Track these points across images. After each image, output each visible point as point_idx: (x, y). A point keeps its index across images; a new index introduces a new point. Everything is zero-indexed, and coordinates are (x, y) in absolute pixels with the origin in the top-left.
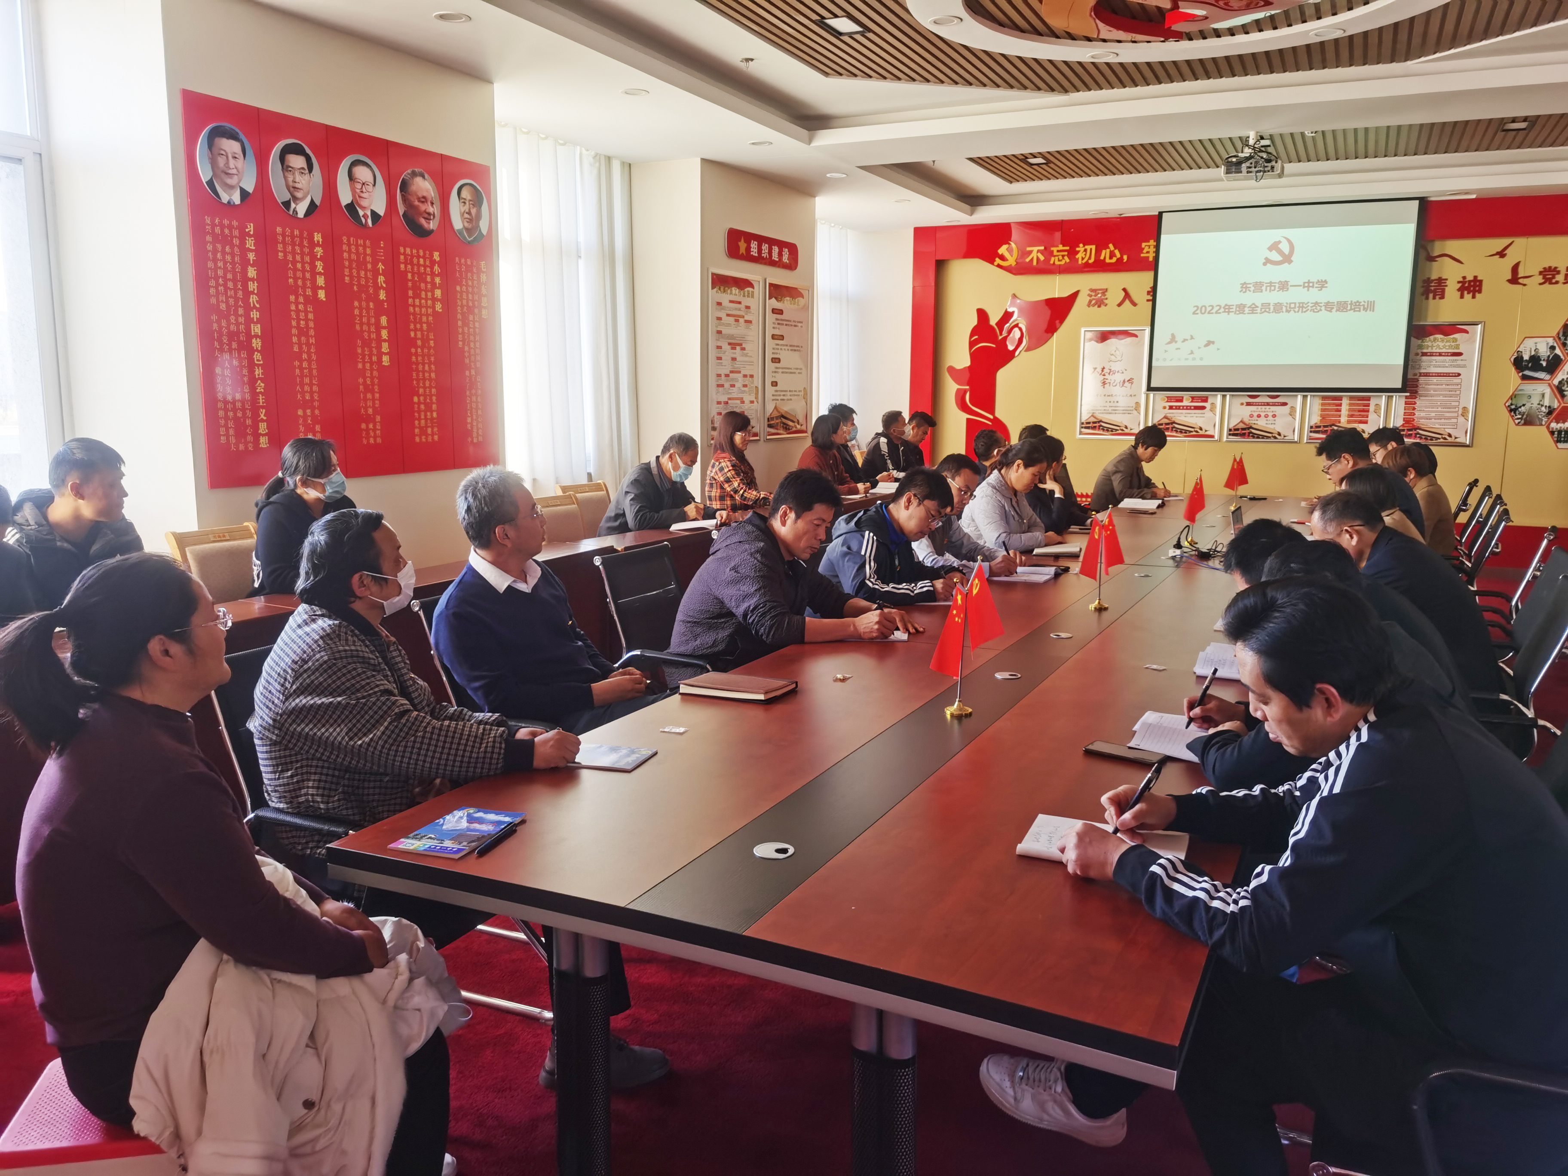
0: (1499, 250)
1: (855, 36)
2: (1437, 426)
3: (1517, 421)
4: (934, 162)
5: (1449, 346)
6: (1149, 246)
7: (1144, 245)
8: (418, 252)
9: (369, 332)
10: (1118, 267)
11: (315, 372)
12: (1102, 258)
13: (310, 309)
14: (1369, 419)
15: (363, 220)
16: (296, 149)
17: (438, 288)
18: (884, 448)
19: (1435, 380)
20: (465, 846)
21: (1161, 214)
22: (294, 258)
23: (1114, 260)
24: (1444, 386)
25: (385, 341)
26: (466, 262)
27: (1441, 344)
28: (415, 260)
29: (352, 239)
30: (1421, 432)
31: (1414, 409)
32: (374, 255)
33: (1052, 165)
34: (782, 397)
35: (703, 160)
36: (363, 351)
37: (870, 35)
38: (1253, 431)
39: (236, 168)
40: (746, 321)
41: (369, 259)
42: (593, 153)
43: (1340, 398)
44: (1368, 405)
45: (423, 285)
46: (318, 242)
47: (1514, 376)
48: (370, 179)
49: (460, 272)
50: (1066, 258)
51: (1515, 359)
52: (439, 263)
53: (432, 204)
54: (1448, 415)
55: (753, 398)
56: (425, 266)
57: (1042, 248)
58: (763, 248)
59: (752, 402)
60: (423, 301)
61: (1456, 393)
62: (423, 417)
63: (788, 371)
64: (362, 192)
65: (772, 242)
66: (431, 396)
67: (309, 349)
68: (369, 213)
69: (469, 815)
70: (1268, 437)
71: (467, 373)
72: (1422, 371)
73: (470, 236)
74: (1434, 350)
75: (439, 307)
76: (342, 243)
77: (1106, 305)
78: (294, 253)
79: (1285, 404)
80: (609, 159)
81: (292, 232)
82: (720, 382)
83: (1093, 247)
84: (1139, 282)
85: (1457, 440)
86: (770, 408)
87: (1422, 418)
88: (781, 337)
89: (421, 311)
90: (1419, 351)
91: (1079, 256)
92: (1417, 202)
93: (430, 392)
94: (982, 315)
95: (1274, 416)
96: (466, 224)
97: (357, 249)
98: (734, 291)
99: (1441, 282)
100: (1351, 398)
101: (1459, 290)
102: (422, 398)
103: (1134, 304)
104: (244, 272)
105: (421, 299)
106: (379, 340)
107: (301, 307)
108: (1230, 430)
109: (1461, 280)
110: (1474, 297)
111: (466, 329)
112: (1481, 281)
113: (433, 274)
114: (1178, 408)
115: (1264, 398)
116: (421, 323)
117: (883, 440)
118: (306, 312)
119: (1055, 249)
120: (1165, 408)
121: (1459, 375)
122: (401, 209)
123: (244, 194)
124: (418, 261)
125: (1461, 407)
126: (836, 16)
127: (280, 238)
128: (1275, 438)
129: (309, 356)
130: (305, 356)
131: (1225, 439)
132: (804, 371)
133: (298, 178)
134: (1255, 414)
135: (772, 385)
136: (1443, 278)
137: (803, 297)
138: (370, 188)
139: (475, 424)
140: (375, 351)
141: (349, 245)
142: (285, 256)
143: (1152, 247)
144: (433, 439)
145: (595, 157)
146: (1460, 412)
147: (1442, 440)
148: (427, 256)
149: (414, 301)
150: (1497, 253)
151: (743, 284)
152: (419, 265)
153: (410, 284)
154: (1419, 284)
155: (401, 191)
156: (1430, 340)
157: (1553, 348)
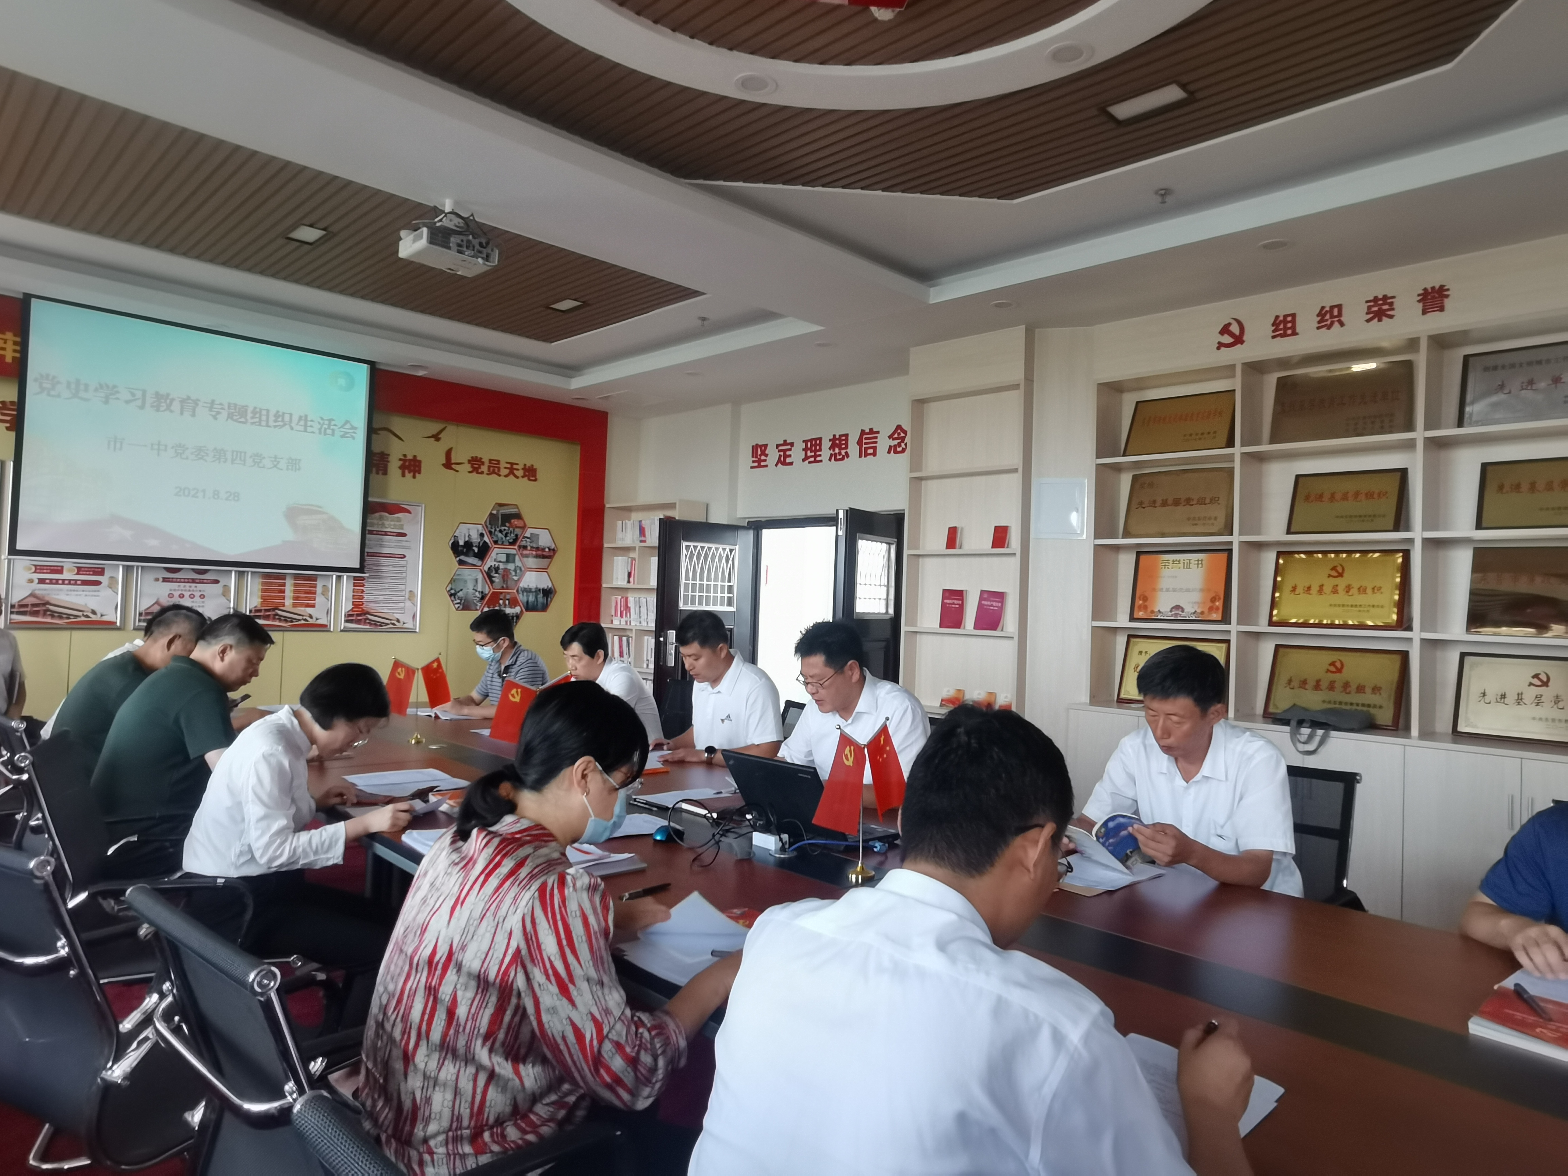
0: (434, 432)
2: (385, 611)
3: (457, 606)
5: (394, 525)
14: (316, 602)
19: (384, 560)
21: (26, 297)
24: (391, 568)
27: (388, 523)
30: (370, 617)
43: (283, 577)
44: (315, 587)
47: (452, 561)
51: (453, 544)
54: (394, 598)
61: (402, 576)
72: (376, 551)
74: (382, 529)
79: (217, 582)
85: (405, 626)
92: (369, 365)
99: (383, 456)
100: (296, 577)
101: (400, 468)
108: (140, 614)
109: (402, 458)
110: (414, 477)
112: (420, 462)
114: (56, 582)
115: (187, 573)
121: (404, 556)
125: (408, 590)
134: (176, 594)
136: (386, 452)
143: (10, 343)
146: (407, 596)
147: (391, 626)
150: (433, 437)
156: (375, 518)
157: (482, 535)
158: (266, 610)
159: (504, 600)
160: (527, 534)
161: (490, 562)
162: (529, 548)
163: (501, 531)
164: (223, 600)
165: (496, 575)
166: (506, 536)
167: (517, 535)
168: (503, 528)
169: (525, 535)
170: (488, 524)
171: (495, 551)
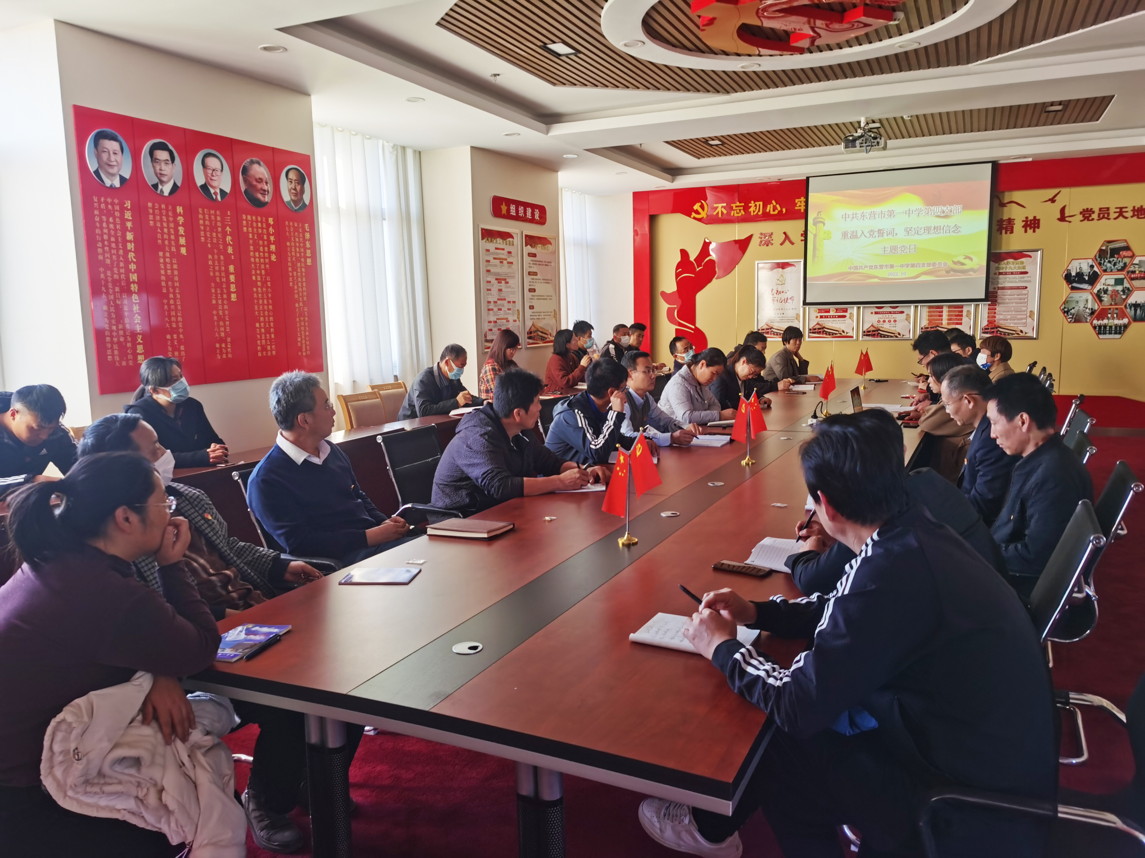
0: (1051, 197)
1: (571, 56)
2: (1012, 325)
3: (1069, 320)
4: (641, 144)
5: (1018, 267)
6: (801, 202)
7: (797, 201)
8: (257, 219)
9: (220, 277)
10: (780, 217)
11: (179, 307)
12: (768, 211)
13: (174, 261)
14: (963, 321)
15: (214, 197)
16: (162, 147)
17: (273, 244)
18: (613, 352)
19: (1009, 292)
20: (240, 653)
21: (808, 178)
22: (162, 224)
23: (776, 212)
24: (1016, 296)
25: (233, 283)
26: (293, 224)
27: (1012, 266)
28: (255, 225)
29: (205, 210)
30: (1000, 330)
31: (995, 313)
32: (223, 221)
33: (726, 145)
34: (538, 317)
35: (472, 148)
36: (216, 291)
37: (581, 55)
38: (881, 332)
39: (116, 161)
40: (508, 263)
41: (219, 224)
42: (392, 144)
43: (942, 307)
44: (962, 312)
45: (261, 242)
46: (180, 213)
47: (1065, 287)
48: (219, 166)
49: (290, 232)
50: (742, 211)
51: (1066, 275)
52: (272, 225)
53: (267, 183)
54: (1019, 317)
55: (516, 318)
56: (262, 228)
57: (725, 205)
58: (520, 209)
59: (515, 321)
60: (261, 254)
61: (1025, 301)
62: (263, 338)
63: (541, 298)
64: (213, 176)
65: (526, 205)
66: (269, 322)
67: (174, 291)
68: (218, 191)
69: (247, 629)
70: (891, 337)
71: (297, 305)
72: (1000, 286)
73: (296, 206)
74: (1008, 270)
75: (273, 258)
76: (198, 213)
77: (772, 244)
78: (161, 221)
79: (902, 312)
80: (404, 148)
81: (160, 206)
82: (491, 307)
83: (761, 203)
84: (794, 227)
85: (1027, 335)
86: (529, 324)
87: (1000, 320)
88: (535, 274)
89: (260, 261)
90: (997, 272)
91: (751, 210)
92: (990, 164)
93: (269, 319)
94: (684, 253)
95: (895, 321)
96: (293, 198)
97: (210, 217)
98: (498, 241)
99: (1010, 221)
100: (950, 307)
101: (1023, 227)
102: (262, 324)
103: (792, 243)
104: (124, 236)
105: (259, 252)
106: (228, 283)
107: (168, 260)
108: (864, 332)
109: (1025, 219)
110: (1034, 231)
111: (295, 273)
112: (1039, 220)
113: (269, 235)
114: (826, 317)
115: (887, 308)
116: (260, 270)
117: (612, 346)
118: (172, 264)
119: (734, 205)
120: (817, 317)
121: (1026, 288)
122: (243, 187)
123: (122, 179)
124: (257, 225)
125: (1029, 311)
126: (554, 42)
127: (151, 211)
128: (897, 337)
129: (175, 296)
130: (171, 296)
131: (861, 339)
132: (554, 297)
133: (163, 166)
134: (882, 320)
135: (530, 308)
136: (1012, 218)
137: (550, 243)
138: (219, 173)
139: (304, 342)
140: (225, 291)
141: (204, 214)
142: (155, 224)
143: (803, 202)
144: (271, 354)
145: (393, 147)
146: (1028, 314)
147: (1016, 335)
148: (264, 221)
149: (255, 254)
150: (1049, 200)
151: (505, 236)
152: (257, 228)
153: (251, 242)
154: (995, 223)
155: (243, 174)
156: (1004, 263)
157: (1092, 267)
160: (1136, 261)
161: (1099, 286)
162: (1137, 272)
163: (1110, 262)
164: (907, 322)
165: (1106, 295)
167: (1125, 264)
168: (1111, 259)
169: (1134, 262)
170: (1097, 257)
171: (1105, 277)
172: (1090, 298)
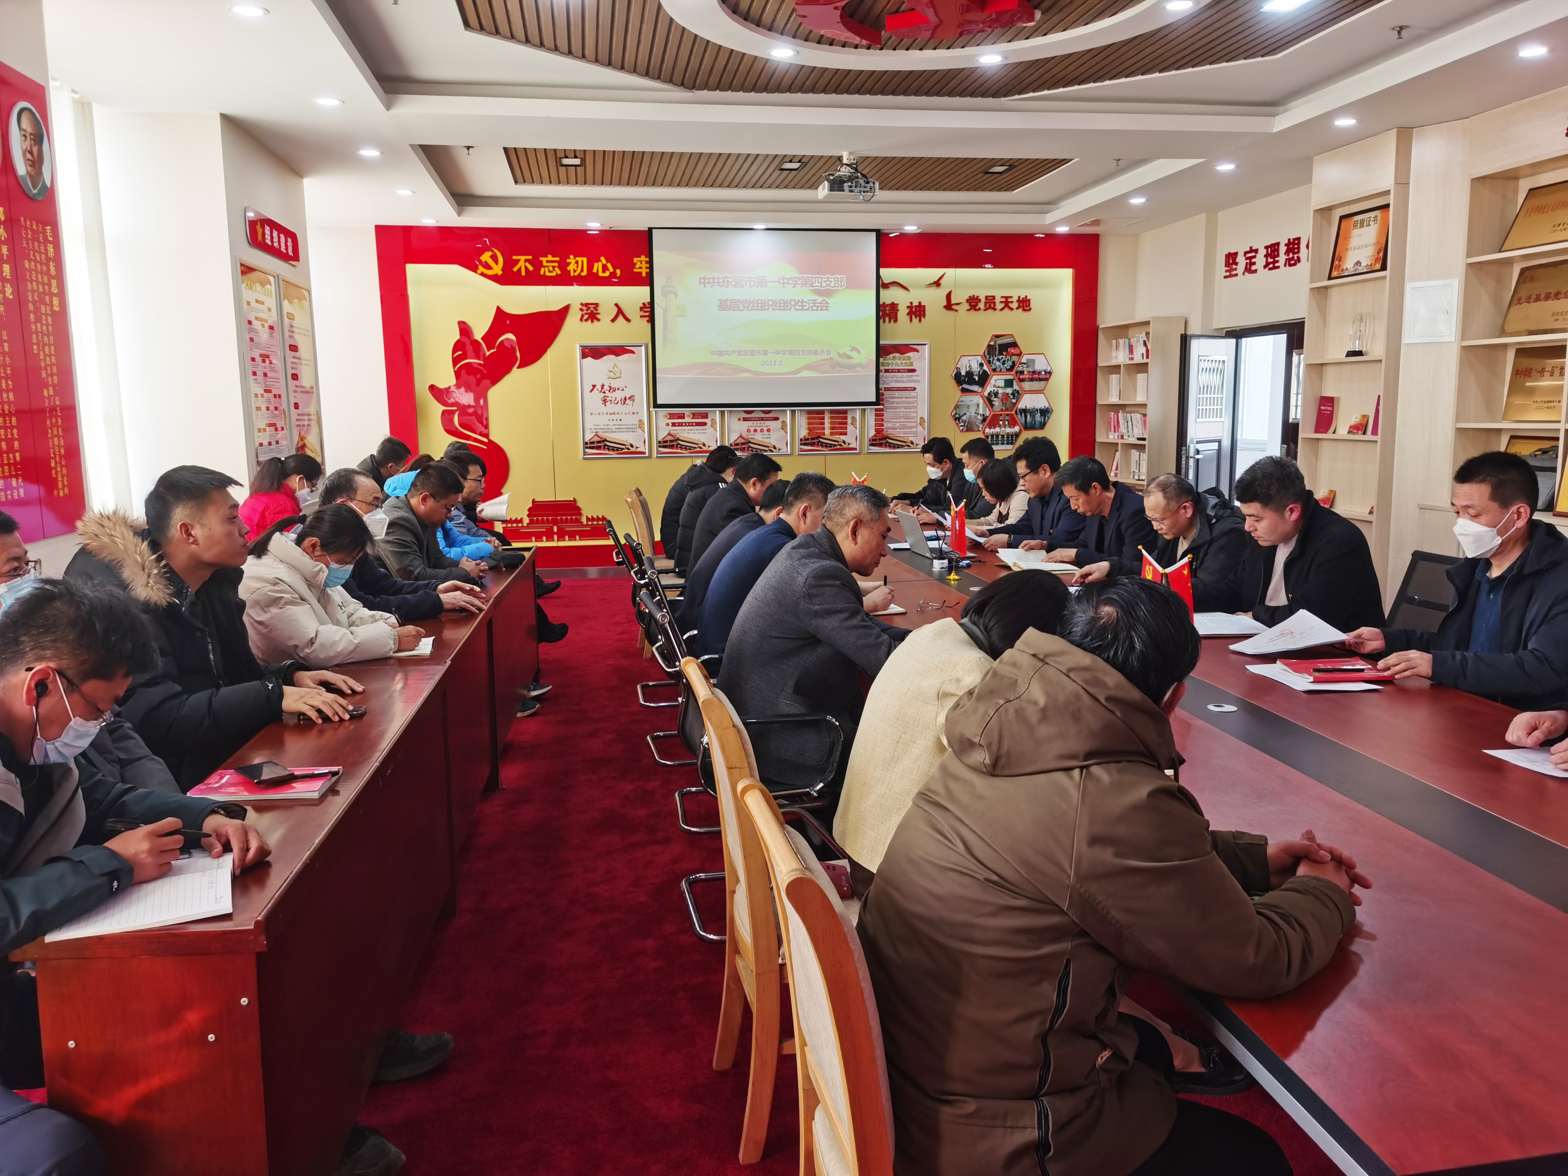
0: (937, 278)
2: (902, 435)
3: (961, 428)
4: (469, 148)
5: (905, 364)
7: (635, 260)
10: (611, 281)
12: (595, 271)
14: (848, 430)
17: (6, 262)
19: (897, 394)
21: (650, 229)
23: (607, 274)
24: (904, 399)
26: (33, 226)
27: (899, 362)
30: (890, 441)
34: (301, 423)
35: (226, 117)
40: (270, 327)
43: (823, 412)
44: (846, 419)
49: (27, 240)
50: (557, 269)
51: (955, 374)
52: (3, 223)
55: (282, 424)
57: (530, 257)
58: (274, 236)
59: (281, 429)
61: (914, 405)
62: (6, 462)
63: (303, 390)
65: (281, 230)
71: (46, 393)
72: (890, 386)
73: (34, 187)
74: (894, 368)
75: (9, 290)
77: (598, 320)
79: (777, 419)
82: (258, 405)
83: (585, 259)
84: (632, 296)
87: (889, 429)
88: (297, 349)
90: (884, 368)
91: (571, 268)
92: (875, 233)
93: (10, 422)
94: (465, 329)
95: (769, 430)
96: (29, 168)
98: (258, 289)
99: (894, 307)
101: (908, 314)
103: (628, 320)
109: (909, 305)
110: (920, 321)
111: (39, 326)
112: (924, 307)
114: (681, 425)
115: (758, 413)
119: (544, 259)
120: (668, 425)
121: (915, 389)
125: (918, 417)
134: (752, 429)
135: (294, 408)
136: (896, 304)
137: (305, 298)
143: (644, 263)
144: (18, 494)
146: (918, 422)
147: (906, 447)
150: (936, 281)
154: (881, 308)
156: (890, 359)
157: (981, 365)
158: (812, 439)
159: (1004, 421)
160: (1024, 360)
161: (989, 388)
162: (1026, 373)
163: (998, 360)
164: (783, 432)
165: (996, 399)
166: (1004, 363)
167: (1014, 362)
168: (1000, 357)
169: (1022, 362)
170: (986, 353)
171: (995, 377)
172: (981, 401)
